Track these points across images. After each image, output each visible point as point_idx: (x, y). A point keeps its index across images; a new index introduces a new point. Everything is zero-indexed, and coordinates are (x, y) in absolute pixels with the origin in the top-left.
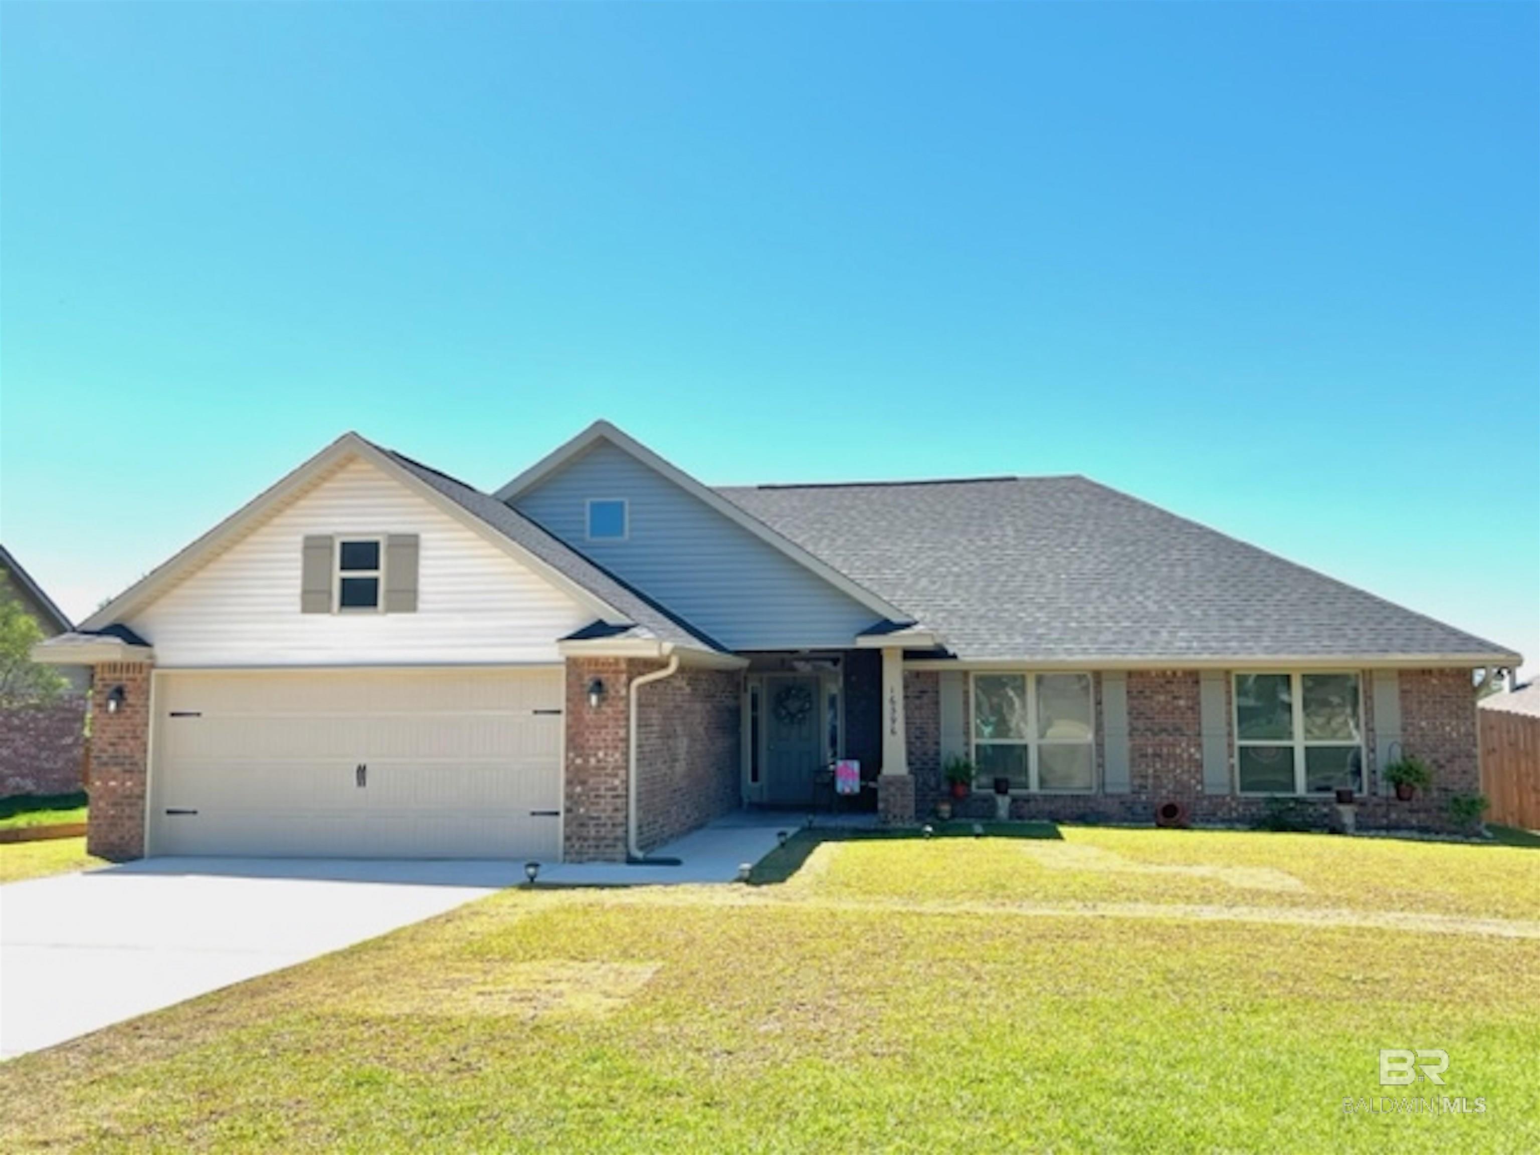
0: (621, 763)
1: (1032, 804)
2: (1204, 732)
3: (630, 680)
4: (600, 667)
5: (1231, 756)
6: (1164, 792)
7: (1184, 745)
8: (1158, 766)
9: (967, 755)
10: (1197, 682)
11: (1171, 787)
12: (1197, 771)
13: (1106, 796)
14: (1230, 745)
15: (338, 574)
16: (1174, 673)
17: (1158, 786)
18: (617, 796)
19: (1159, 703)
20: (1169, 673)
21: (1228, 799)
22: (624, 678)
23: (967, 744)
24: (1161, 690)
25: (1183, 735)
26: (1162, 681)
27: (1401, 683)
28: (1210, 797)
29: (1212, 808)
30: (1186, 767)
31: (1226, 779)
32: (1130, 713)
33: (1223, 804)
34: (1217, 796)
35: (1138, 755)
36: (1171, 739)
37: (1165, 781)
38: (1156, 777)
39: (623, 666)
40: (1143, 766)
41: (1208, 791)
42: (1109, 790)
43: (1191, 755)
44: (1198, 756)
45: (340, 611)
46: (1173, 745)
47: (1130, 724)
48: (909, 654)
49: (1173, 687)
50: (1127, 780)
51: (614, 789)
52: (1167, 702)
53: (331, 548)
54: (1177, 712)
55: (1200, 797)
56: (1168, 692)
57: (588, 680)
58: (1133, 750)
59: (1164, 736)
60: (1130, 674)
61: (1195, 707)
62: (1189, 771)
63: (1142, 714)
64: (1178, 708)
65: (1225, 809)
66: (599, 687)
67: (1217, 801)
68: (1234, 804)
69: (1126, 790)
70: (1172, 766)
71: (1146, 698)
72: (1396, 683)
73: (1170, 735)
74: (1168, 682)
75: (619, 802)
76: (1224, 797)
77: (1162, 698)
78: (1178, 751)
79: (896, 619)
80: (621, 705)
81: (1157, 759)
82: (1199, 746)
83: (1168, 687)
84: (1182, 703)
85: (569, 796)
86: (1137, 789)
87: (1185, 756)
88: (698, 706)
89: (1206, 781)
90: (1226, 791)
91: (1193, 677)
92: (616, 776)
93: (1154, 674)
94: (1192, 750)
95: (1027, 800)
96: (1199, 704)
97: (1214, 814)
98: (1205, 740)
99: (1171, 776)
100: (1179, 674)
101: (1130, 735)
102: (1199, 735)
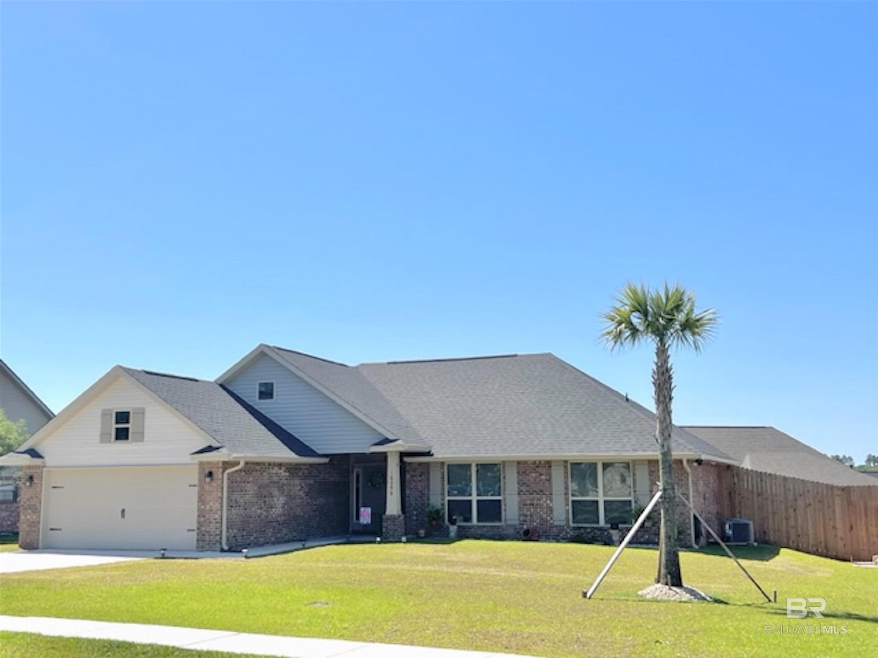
0: (219, 508)
1: (472, 530)
2: (554, 493)
3: (224, 471)
4: (212, 465)
5: (568, 505)
6: (535, 524)
7: (544, 499)
8: (532, 510)
9: (443, 505)
10: (550, 467)
11: (538, 521)
12: (551, 513)
13: (507, 525)
14: (567, 499)
15: (115, 426)
16: (540, 462)
17: (532, 521)
18: (217, 523)
19: (532, 477)
20: (537, 462)
21: (566, 527)
22: (221, 470)
23: (443, 499)
24: (533, 471)
25: (544, 494)
26: (534, 466)
27: (649, 468)
28: (556, 526)
29: (558, 531)
30: (545, 510)
31: (563, 517)
32: (518, 483)
33: (563, 530)
34: (560, 526)
35: (522, 504)
36: (538, 496)
37: (535, 518)
38: (531, 516)
39: (220, 465)
40: (525, 510)
41: (556, 523)
42: (509, 523)
43: (548, 505)
44: (551, 505)
45: (115, 442)
46: (540, 500)
47: (518, 488)
48: (402, 455)
49: (540, 470)
50: (517, 518)
51: (216, 519)
52: (536, 477)
53: (111, 415)
54: (541, 483)
55: (552, 527)
56: (536, 472)
57: (207, 471)
58: (519, 502)
59: (535, 495)
60: (519, 463)
61: (549, 480)
62: (547, 513)
63: (524, 483)
64: (541, 480)
65: (564, 533)
66: (210, 474)
67: (561, 529)
68: (568, 530)
69: (517, 522)
70: (539, 510)
71: (526, 475)
72: (646, 467)
73: (538, 494)
74: (538, 467)
75: (218, 525)
76: (563, 526)
77: (534, 475)
78: (541, 502)
79: (391, 437)
80: (219, 482)
81: (532, 507)
82: (551, 500)
83: (537, 469)
84: (543, 477)
85: (199, 522)
86: (522, 523)
87: (545, 505)
88: (297, 482)
89: (554, 519)
90: (564, 523)
91: (548, 464)
92: (216, 513)
93: (530, 463)
94: (548, 502)
95: (470, 528)
96: (550, 478)
97: (558, 536)
98: (554, 497)
99: (538, 515)
100: (542, 463)
101: (519, 494)
102: (551, 494)
